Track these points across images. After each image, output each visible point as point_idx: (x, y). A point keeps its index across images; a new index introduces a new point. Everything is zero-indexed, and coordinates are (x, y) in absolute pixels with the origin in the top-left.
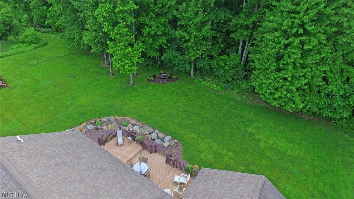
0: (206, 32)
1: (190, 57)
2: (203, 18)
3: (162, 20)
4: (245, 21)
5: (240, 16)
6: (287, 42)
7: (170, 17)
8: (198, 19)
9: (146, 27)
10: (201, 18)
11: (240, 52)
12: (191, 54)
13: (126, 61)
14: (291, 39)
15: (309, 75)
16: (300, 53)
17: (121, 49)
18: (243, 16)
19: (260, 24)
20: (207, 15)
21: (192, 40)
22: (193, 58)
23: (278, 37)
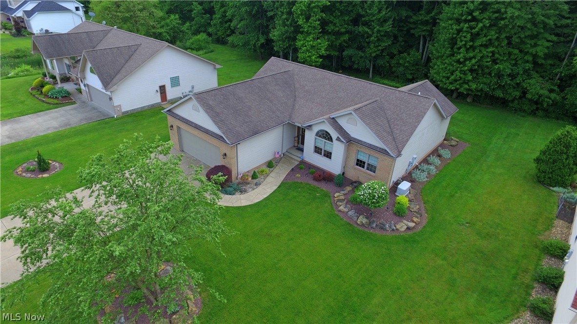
0: (388, 27)
1: (371, 53)
2: (386, 14)
3: (346, 18)
4: (425, 17)
5: (420, 13)
6: (458, 27)
7: (353, 15)
8: (381, 15)
9: (330, 24)
10: (384, 13)
11: (421, 51)
12: (372, 51)
13: (314, 52)
14: (462, 25)
15: (479, 56)
16: (469, 36)
17: (311, 40)
18: (422, 12)
19: (438, 17)
20: (389, 12)
21: (375, 35)
22: (374, 55)
23: (451, 25)
